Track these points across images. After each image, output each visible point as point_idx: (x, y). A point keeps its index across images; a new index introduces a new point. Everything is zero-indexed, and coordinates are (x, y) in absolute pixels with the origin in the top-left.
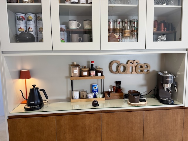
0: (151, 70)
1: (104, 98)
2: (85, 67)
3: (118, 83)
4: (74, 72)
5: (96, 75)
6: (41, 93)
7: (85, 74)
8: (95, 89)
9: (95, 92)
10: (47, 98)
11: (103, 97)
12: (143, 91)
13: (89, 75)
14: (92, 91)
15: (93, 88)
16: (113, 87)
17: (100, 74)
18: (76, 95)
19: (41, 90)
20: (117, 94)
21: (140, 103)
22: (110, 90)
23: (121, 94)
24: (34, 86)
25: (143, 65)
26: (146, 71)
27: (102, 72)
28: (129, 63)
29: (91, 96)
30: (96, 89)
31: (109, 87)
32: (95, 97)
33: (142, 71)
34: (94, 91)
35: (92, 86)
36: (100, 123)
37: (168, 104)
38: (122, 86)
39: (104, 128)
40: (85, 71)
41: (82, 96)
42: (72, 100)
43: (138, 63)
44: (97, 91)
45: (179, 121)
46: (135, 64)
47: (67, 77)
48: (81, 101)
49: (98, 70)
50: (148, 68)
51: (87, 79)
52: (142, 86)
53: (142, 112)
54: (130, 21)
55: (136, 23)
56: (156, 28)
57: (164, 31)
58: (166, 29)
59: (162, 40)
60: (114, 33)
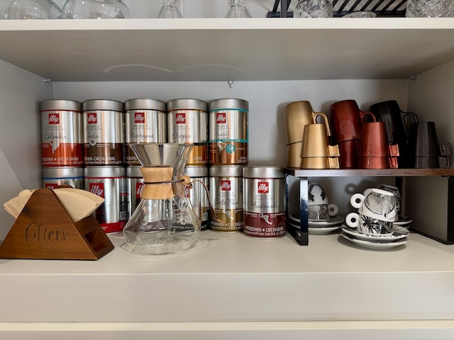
54: (207, 108)
55: (233, 118)
56: (334, 150)
57: (386, 163)
58: (395, 151)
59: (368, 223)
60: (125, 166)
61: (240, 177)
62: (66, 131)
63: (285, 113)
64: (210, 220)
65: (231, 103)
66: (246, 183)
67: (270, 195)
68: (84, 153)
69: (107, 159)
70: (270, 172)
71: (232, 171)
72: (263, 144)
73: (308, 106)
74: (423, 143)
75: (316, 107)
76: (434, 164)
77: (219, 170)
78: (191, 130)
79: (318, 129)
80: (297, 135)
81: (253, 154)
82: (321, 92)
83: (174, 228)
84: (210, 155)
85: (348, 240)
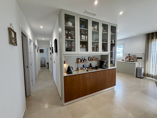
0: (99, 60)
1: (88, 69)
6: (71, 68)
7: (83, 61)
10: (73, 70)
13: (84, 62)
23: (92, 67)
24: (69, 66)
28: (93, 58)
31: (88, 66)
32: (85, 69)
35: (84, 65)
39: (91, 77)
43: (96, 58)
45: (108, 73)
47: (76, 63)
48: (82, 70)
49: (86, 60)
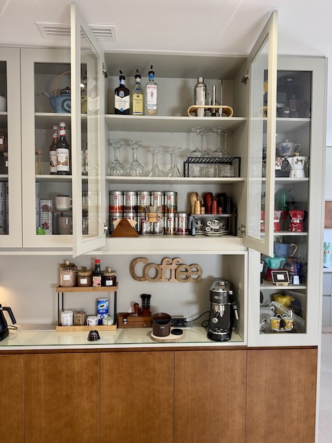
0: (204, 276)
1: (115, 326)
2: (84, 269)
3: (146, 297)
4: (64, 279)
5: (103, 284)
8: (101, 308)
9: (102, 314)
10: (14, 322)
11: (114, 324)
12: (190, 313)
14: (98, 312)
15: (99, 306)
16: (136, 304)
17: (109, 283)
18: (67, 318)
19: (5, 309)
20: (140, 319)
21: (172, 337)
22: (130, 311)
23: (148, 319)
25: (188, 268)
26: (197, 276)
27: (114, 279)
28: (164, 263)
29: (93, 321)
30: (104, 308)
31: (129, 306)
32: (100, 323)
33: (187, 278)
34: (101, 311)
35: (98, 302)
36: (98, 370)
37: (219, 341)
38: (153, 302)
39: (105, 378)
40: (84, 277)
41: (77, 321)
42: (58, 327)
43: (180, 263)
44: (107, 311)
45: (239, 371)
46: (174, 266)
48: (74, 330)
49: (107, 275)
50: (199, 273)
51: (86, 291)
52: (189, 303)
53: (171, 354)
54: (164, 194)
55: (172, 197)
56: (203, 209)
57: (218, 213)
58: (220, 209)
59: (212, 229)
60: (137, 213)
61: (175, 218)
62: (118, 202)
63: (190, 195)
64: (165, 232)
65: (172, 193)
66: (177, 219)
67: (184, 222)
68: (124, 209)
69: (131, 211)
70: (184, 215)
71: (172, 215)
72: (182, 206)
73: (197, 194)
74: (228, 207)
75: (200, 194)
76: (231, 213)
77: (168, 215)
78: (159, 202)
79: (199, 202)
80: (193, 204)
81: (179, 210)
82: (201, 190)
83: (152, 233)
84: (165, 210)
85: (206, 235)
